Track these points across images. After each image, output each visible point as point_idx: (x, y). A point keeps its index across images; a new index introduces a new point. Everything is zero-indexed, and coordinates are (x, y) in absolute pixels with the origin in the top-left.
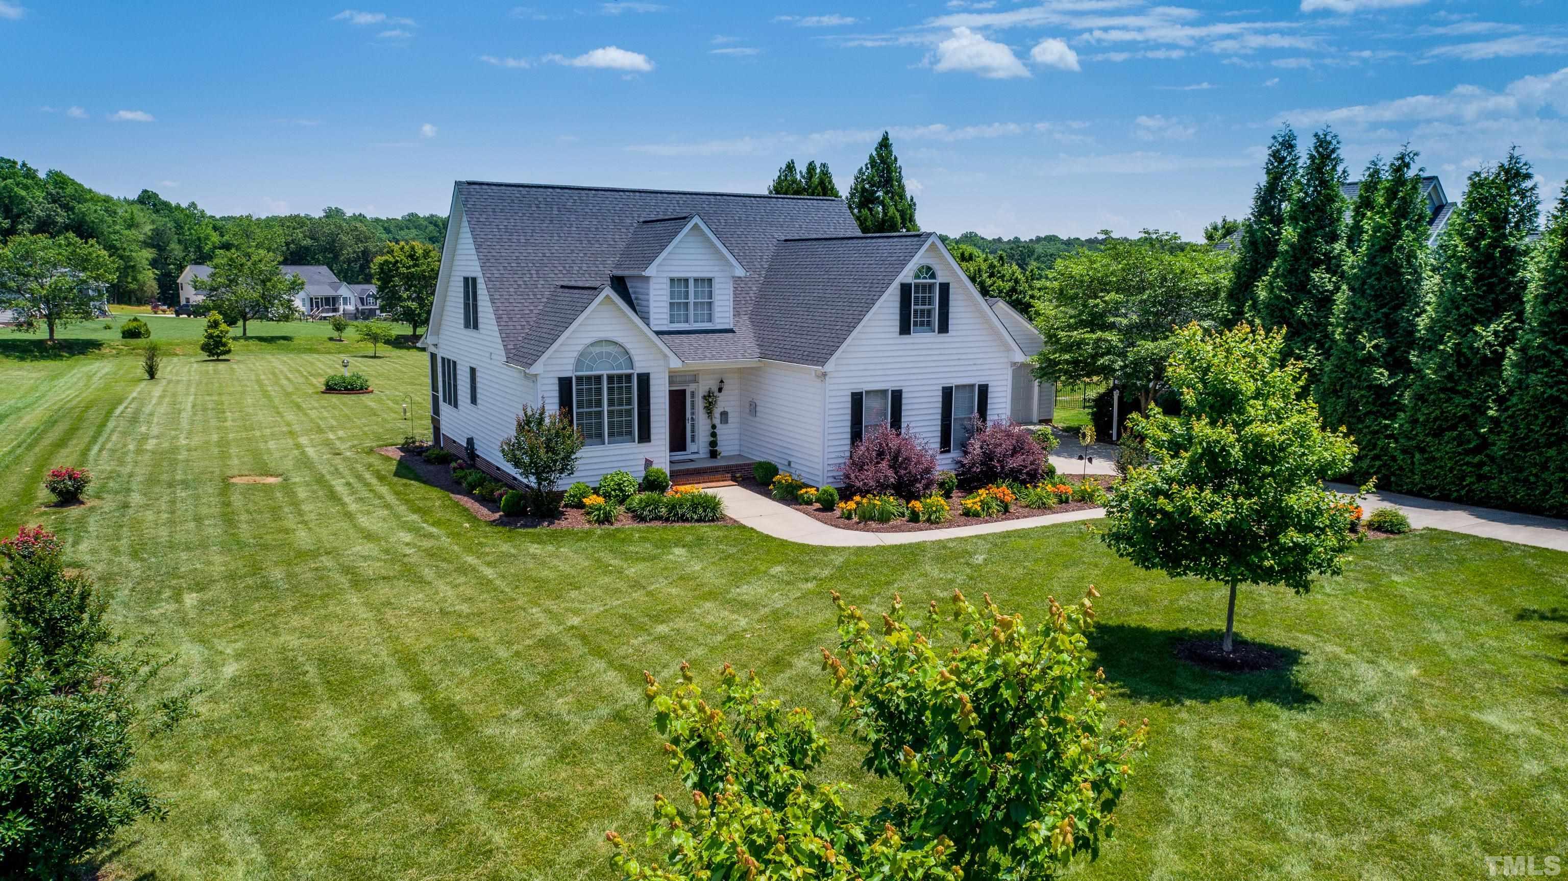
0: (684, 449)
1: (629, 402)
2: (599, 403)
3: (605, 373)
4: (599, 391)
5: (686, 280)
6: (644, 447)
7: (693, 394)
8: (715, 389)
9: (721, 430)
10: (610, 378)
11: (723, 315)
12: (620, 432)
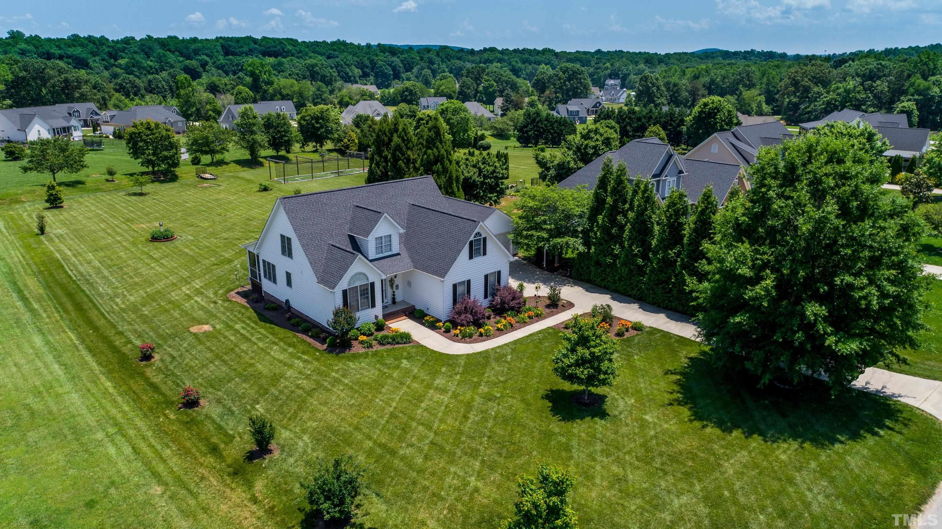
1: (368, 293)
2: (357, 296)
3: (358, 285)
4: (357, 292)
5: (381, 237)
6: (374, 309)
7: (385, 280)
8: (393, 277)
9: (397, 292)
10: (361, 286)
11: (396, 247)
12: (365, 306)
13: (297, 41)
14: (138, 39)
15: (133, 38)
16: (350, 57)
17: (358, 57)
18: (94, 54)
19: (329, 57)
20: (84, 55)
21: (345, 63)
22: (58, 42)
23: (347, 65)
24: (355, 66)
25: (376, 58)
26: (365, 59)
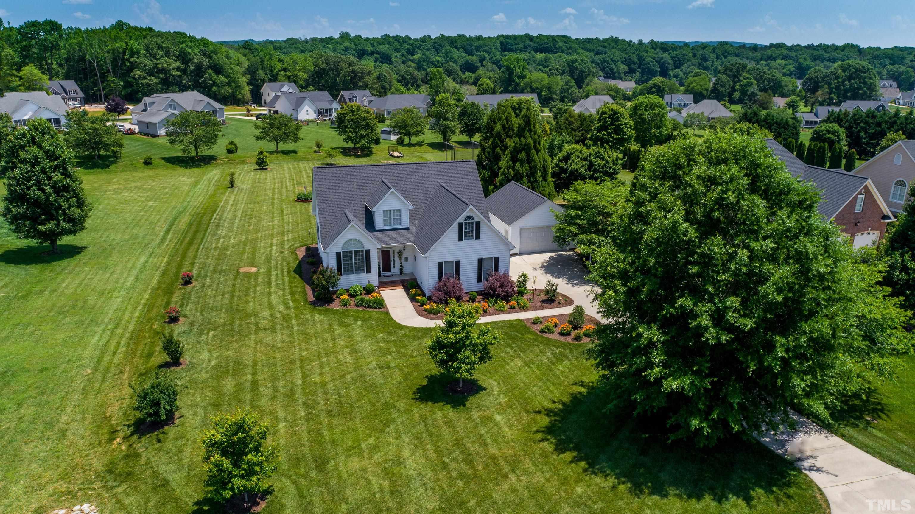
0: (390, 271)
1: (363, 259)
2: (351, 260)
3: (353, 250)
4: (351, 256)
5: (390, 211)
6: (369, 275)
7: (394, 251)
8: (402, 249)
9: (405, 264)
10: (355, 251)
11: (405, 222)
12: (359, 270)
13: (569, 38)
14: (433, 37)
15: (429, 37)
16: (617, 54)
17: (626, 54)
18: (397, 50)
19: (597, 54)
20: (389, 52)
21: (612, 59)
22: (373, 42)
23: (613, 61)
24: (622, 62)
25: (645, 55)
26: (634, 55)
